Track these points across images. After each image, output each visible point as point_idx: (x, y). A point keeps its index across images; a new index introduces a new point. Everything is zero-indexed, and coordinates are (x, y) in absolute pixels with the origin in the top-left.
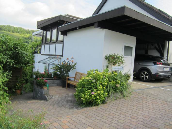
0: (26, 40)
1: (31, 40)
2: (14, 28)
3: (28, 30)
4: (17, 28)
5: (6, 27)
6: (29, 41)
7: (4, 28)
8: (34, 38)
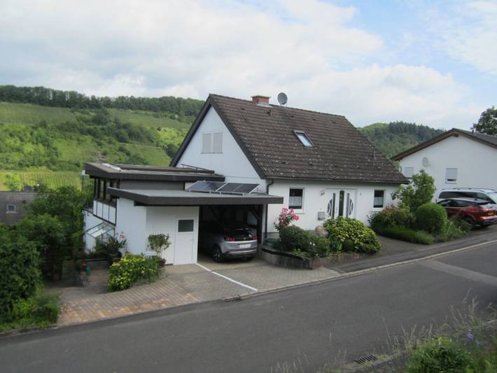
0: (88, 127)
1: (100, 127)
2: (55, 93)
3: (93, 98)
4: (62, 94)
5: (32, 90)
6: (95, 128)
7: (28, 93)
8: (110, 121)
